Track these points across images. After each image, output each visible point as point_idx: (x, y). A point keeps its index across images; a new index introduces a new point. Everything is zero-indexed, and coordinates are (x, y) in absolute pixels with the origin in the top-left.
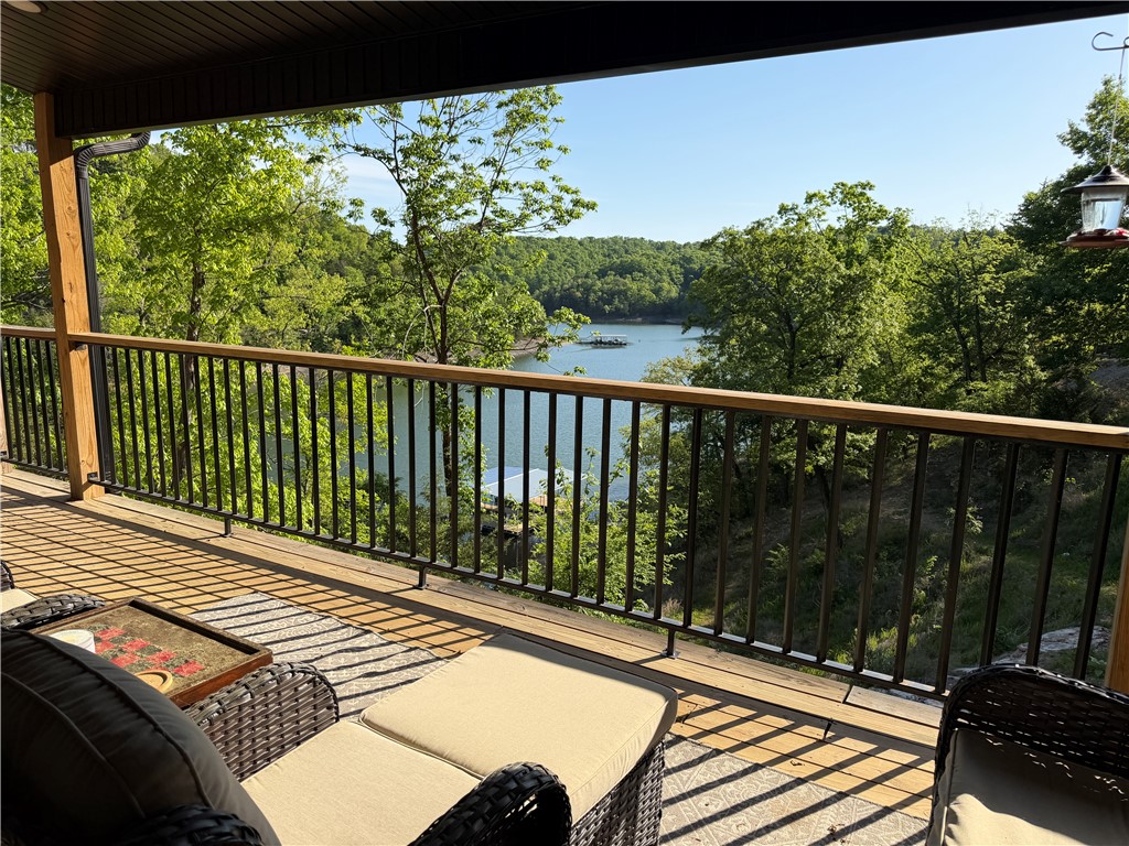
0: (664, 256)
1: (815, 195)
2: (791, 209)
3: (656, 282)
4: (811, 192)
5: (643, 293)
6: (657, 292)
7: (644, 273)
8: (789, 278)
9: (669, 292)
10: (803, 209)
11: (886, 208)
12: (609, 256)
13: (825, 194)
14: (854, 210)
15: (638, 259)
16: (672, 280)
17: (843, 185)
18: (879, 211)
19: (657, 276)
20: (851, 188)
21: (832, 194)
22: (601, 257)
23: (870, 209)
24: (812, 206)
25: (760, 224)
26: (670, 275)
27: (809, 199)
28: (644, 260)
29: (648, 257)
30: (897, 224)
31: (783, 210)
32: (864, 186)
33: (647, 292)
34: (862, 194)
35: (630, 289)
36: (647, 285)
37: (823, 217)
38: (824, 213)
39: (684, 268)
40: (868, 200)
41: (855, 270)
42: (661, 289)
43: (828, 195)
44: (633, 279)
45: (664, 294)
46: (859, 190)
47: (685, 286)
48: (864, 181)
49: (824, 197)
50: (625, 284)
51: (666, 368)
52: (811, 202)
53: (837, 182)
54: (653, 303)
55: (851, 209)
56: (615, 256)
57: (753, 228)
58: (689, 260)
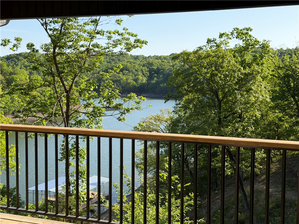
0: (138, 62)
1: (224, 34)
2: (213, 41)
3: (135, 75)
4: (222, 33)
5: (129, 81)
6: (136, 80)
7: (129, 71)
8: (217, 75)
9: (142, 80)
10: (218, 41)
11: (258, 40)
12: (110, 62)
13: (228, 33)
14: (243, 41)
15: (126, 64)
16: (143, 74)
17: (237, 29)
18: (255, 41)
19: (136, 73)
20: (241, 30)
21: (232, 34)
22: (105, 63)
23: (251, 40)
24: (222, 39)
25: (201, 48)
26: (142, 72)
27: (221, 36)
28: (129, 64)
29: (131, 63)
30: (264, 47)
31: (209, 41)
32: (247, 30)
33: (131, 81)
34: (247, 33)
35: (122, 79)
36: (131, 77)
37: (228, 45)
38: (228, 43)
39: (149, 68)
40: (250, 36)
41: (248, 71)
42: (138, 79)
43: (230, 34)
44: (124, 74)
45: (140, 81)
46: (245, 31)
47: (150, 78)
48: (248, 27)
49: (228, 35)
50: (119, 77)
51: (151, 120)
52: (222, 37)
53: (234, 28)
54: (134, 86)
55: (242, 41)
56: (113, 62)
57: (197, 50)
58: (151, 64)
